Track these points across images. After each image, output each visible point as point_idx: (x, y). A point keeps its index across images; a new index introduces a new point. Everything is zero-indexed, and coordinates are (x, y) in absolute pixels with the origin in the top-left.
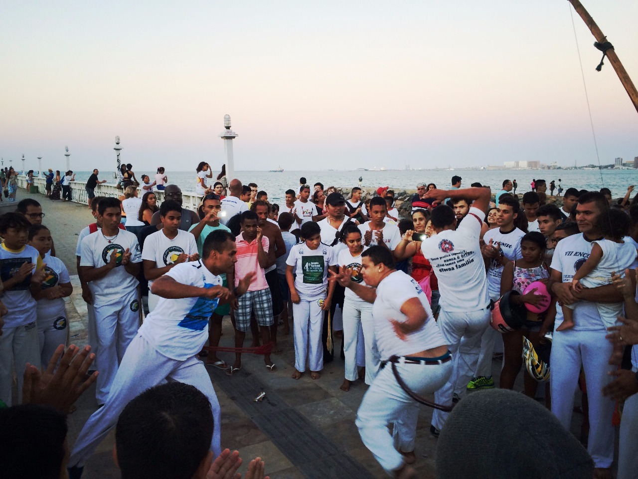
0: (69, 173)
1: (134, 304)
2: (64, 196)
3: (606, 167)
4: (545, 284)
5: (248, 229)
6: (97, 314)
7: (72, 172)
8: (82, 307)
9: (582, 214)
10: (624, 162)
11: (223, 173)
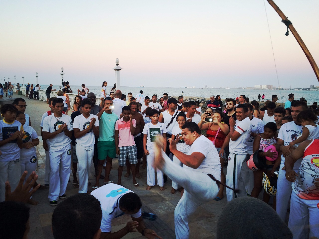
0: (38, 85)
1: (69, 151)
2: (35, 97)
3: (306, 89)
4: (275, 146)
5: (125, 115)
6: (50, 155)
7: (39, 85)
8: (43, 152)
9: (295, 112)
10: (315, 87)
11: (115, 87)
